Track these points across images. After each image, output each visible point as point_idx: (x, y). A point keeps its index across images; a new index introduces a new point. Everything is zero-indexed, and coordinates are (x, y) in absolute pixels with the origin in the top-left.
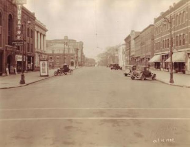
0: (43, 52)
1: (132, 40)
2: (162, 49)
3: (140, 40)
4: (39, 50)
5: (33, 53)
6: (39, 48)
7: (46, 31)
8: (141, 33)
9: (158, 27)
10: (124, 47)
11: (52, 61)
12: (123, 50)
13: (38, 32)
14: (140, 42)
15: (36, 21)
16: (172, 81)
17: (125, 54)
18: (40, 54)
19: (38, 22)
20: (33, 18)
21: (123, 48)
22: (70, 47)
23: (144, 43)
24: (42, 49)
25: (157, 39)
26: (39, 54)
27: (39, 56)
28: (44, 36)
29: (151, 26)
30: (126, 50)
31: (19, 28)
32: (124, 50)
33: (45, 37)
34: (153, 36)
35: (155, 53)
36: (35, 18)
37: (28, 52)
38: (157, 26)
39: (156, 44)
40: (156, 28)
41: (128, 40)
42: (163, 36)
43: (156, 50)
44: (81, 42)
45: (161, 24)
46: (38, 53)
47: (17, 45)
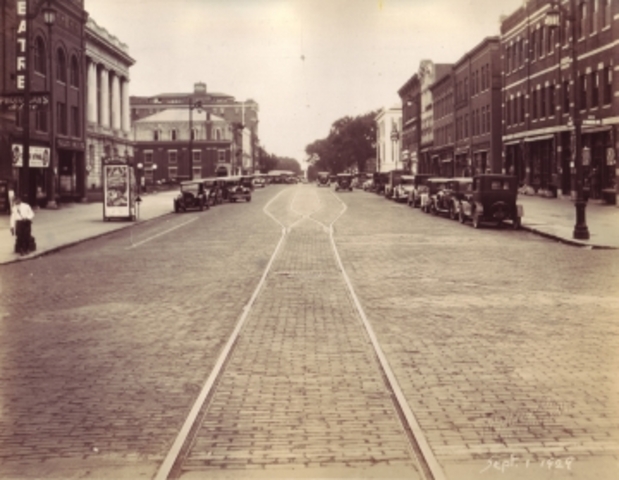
0: (121, 136)
1: (425, 92)
2: (529, 119)
3: (451, 90)
4: (105, 129)
5: (80, 139)
6: (106, 121)
7: (128, 62)
8: (455, 67)
9: (515, 45)
10: (399, 115)
11: (150, 165)
12: (394, 126)
13: (100, 68)
14: (452, 100)
15: (89, 25)
16: (581, 231)
17: (401, 139)
18: (110, 142)
19: (99, 33)
20: (79, 15)
21: (392, 120)
22: (214, 118)
23: (466, 100)
24: (117, 125)
25: (513, 88)
26: (108, 143)
27: (107, 149)
28: (123, 80)
29: (488, 42)
30: (405, 128)
31: (23, 49)
32: (399, 128)
33: (125, 85)
34: (497, 76)
35: (505, 134)
36: (85, 14)
37: (61, 136)
38: (512, 43)
39: (509, 102)
40: (509, 49)
41: (410, 91)
42: (532, 77)
43: (509, 123)
44: (250, 102)
45: (524, 35)
46: (101, 138)
47: (14, 107)
